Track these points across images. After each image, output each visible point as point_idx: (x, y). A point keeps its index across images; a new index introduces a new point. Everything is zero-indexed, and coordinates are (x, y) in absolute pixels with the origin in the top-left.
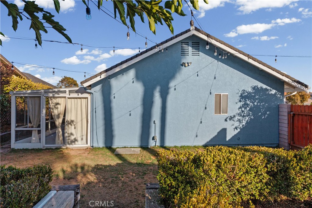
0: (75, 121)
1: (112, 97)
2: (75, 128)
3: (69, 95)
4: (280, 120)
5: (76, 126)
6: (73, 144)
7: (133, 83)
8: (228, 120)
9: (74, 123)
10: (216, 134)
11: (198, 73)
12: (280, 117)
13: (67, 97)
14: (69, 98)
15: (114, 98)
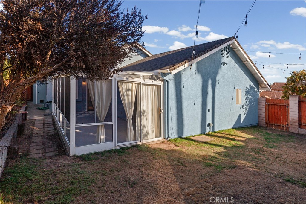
0: (146, 111)
1: (182, 86)
2: (146, 120)
3: (144, 81)
4: (259, 108)
5: (147, 116)
6: (146, 138)
7: (196, 74)
8: (241, 108)
9: (146, 114)
10: (237, 119)
11: (229, 72)
12: (259, 106)
13: (141, 83)
14: (143, 84)
15: (184, 87)
